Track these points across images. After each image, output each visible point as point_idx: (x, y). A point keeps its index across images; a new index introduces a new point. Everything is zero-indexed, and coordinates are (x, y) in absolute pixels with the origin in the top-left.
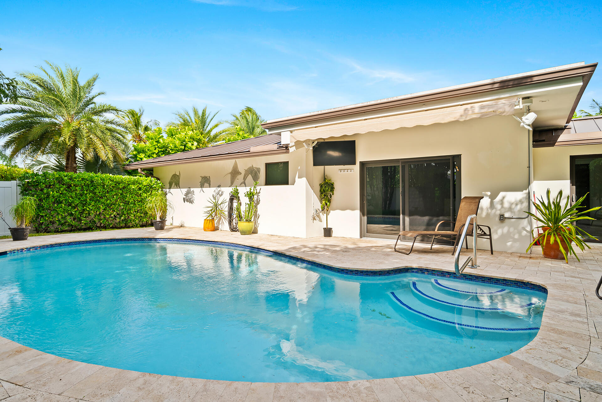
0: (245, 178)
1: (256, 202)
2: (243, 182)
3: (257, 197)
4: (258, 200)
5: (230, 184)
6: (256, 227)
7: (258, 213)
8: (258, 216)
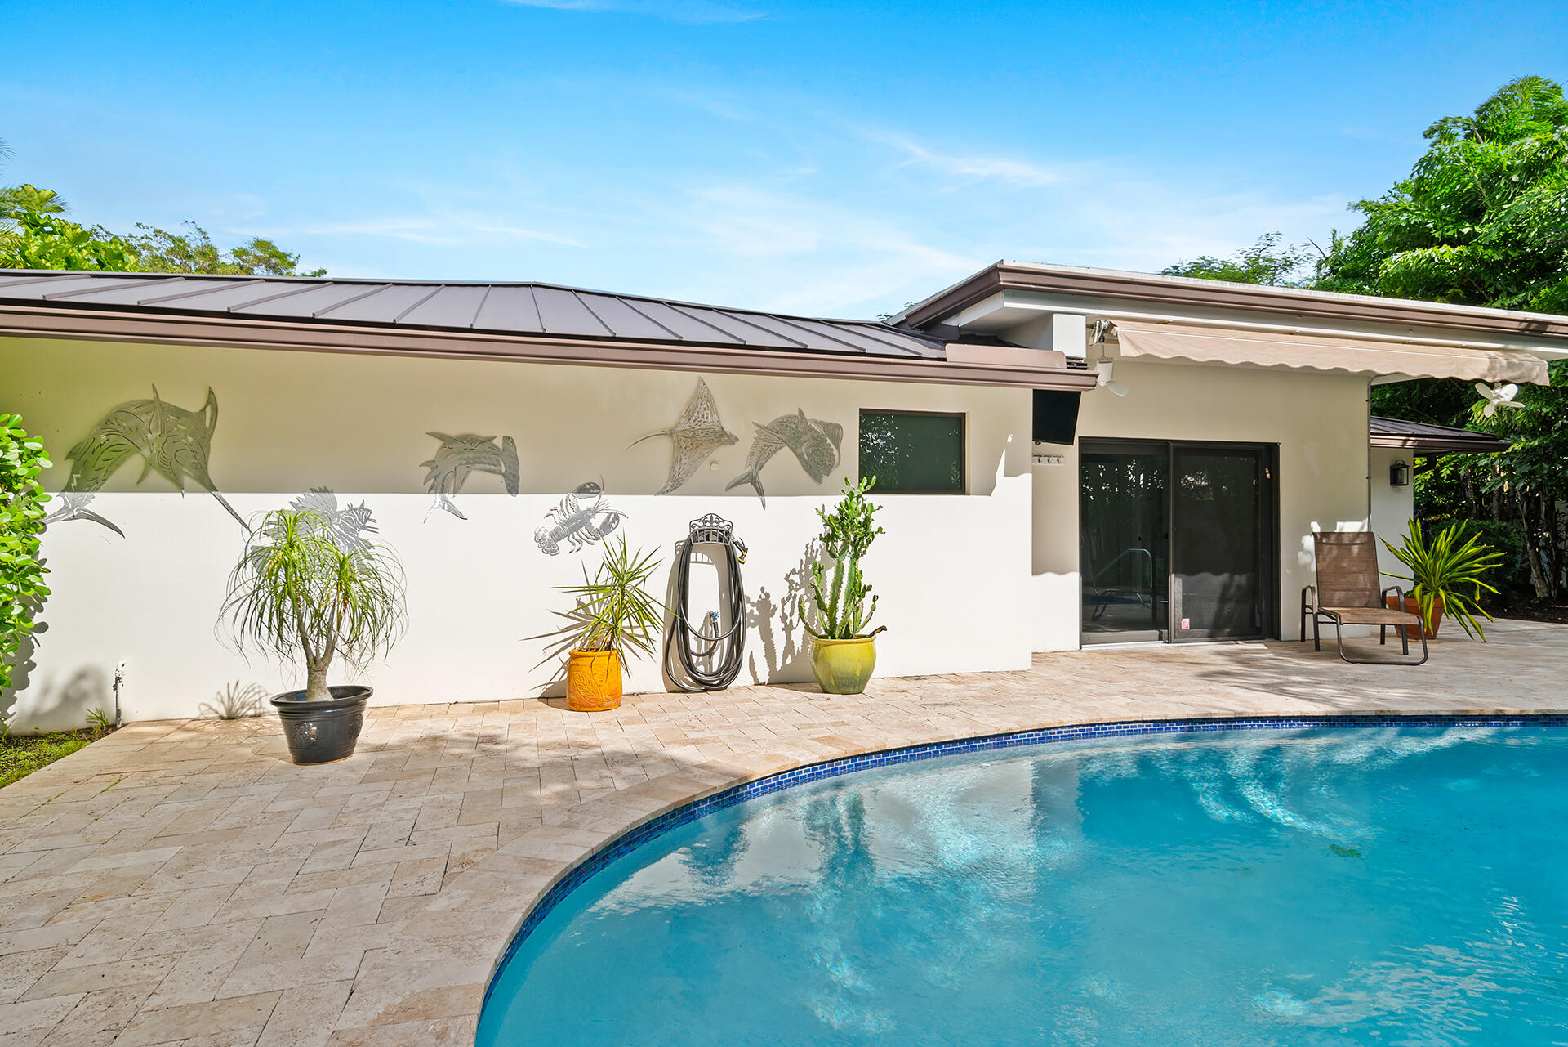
0: (758, 459)
2: (747, 475)
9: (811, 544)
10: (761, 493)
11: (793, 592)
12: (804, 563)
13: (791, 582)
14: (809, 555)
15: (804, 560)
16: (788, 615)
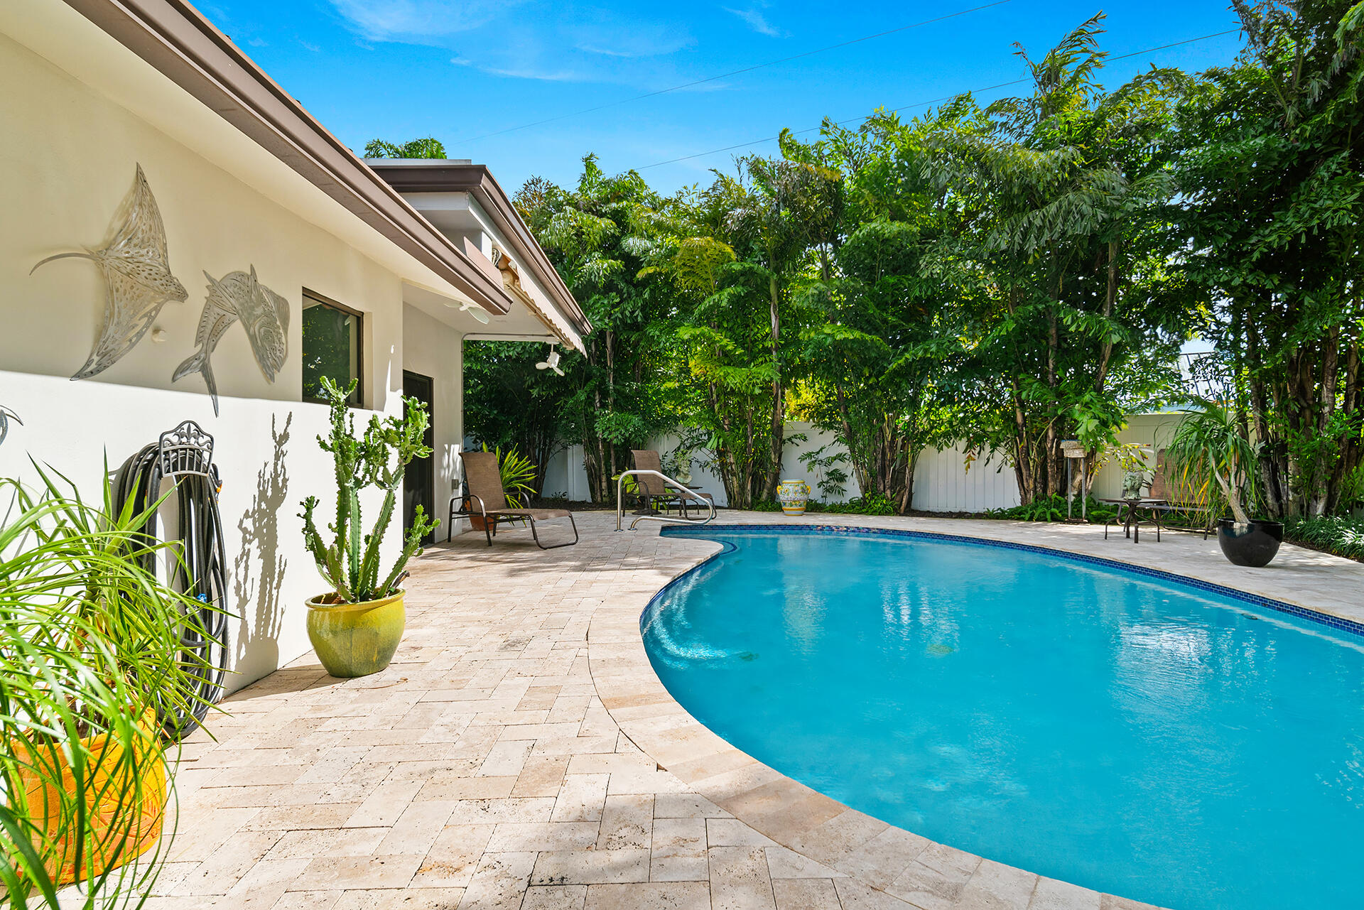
0: (210, 333)
1: (269, 493)
2: (195, 358)
3: (276, 464)
4: (280, 480)
5: (83, 352)
6: (272, 634)
7: (278, 553)
8: (277, 570)
9: (262, 472)
10: (213, 391)
11: (247, 546)
12: (257, 500)
13: (245, 531)
14: (261, 488)
15: (257, 496)
16: (242, 582)
